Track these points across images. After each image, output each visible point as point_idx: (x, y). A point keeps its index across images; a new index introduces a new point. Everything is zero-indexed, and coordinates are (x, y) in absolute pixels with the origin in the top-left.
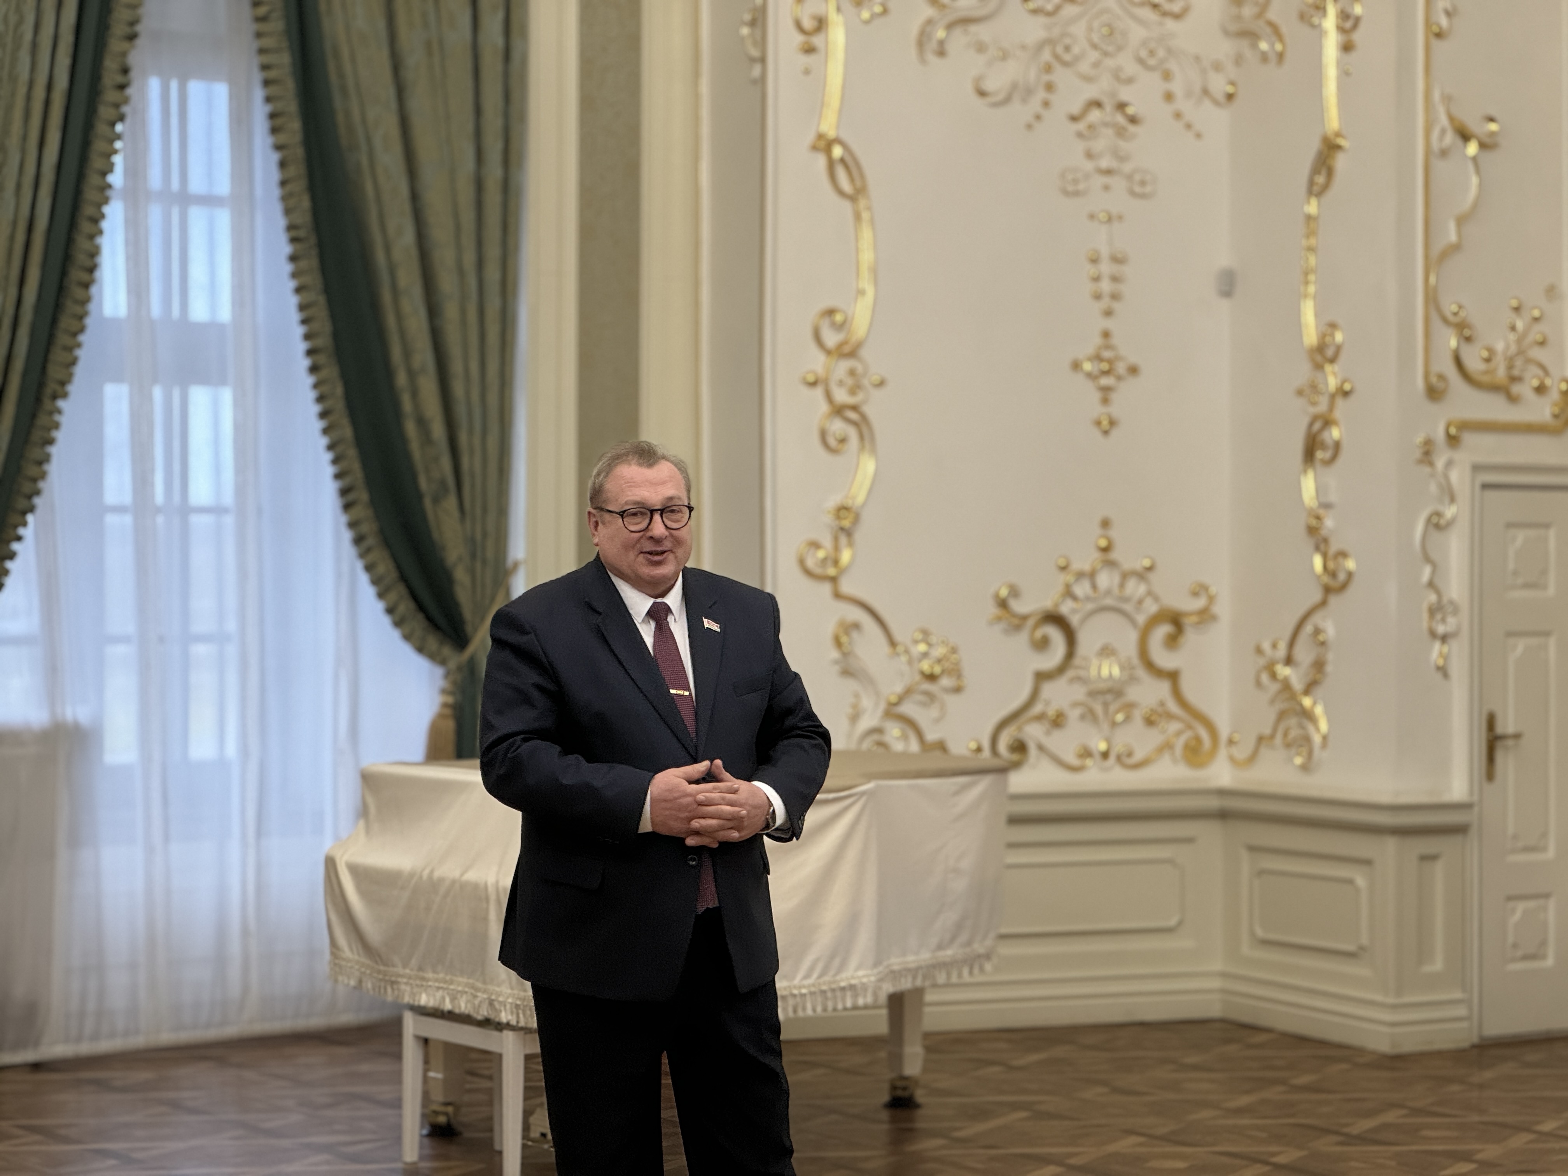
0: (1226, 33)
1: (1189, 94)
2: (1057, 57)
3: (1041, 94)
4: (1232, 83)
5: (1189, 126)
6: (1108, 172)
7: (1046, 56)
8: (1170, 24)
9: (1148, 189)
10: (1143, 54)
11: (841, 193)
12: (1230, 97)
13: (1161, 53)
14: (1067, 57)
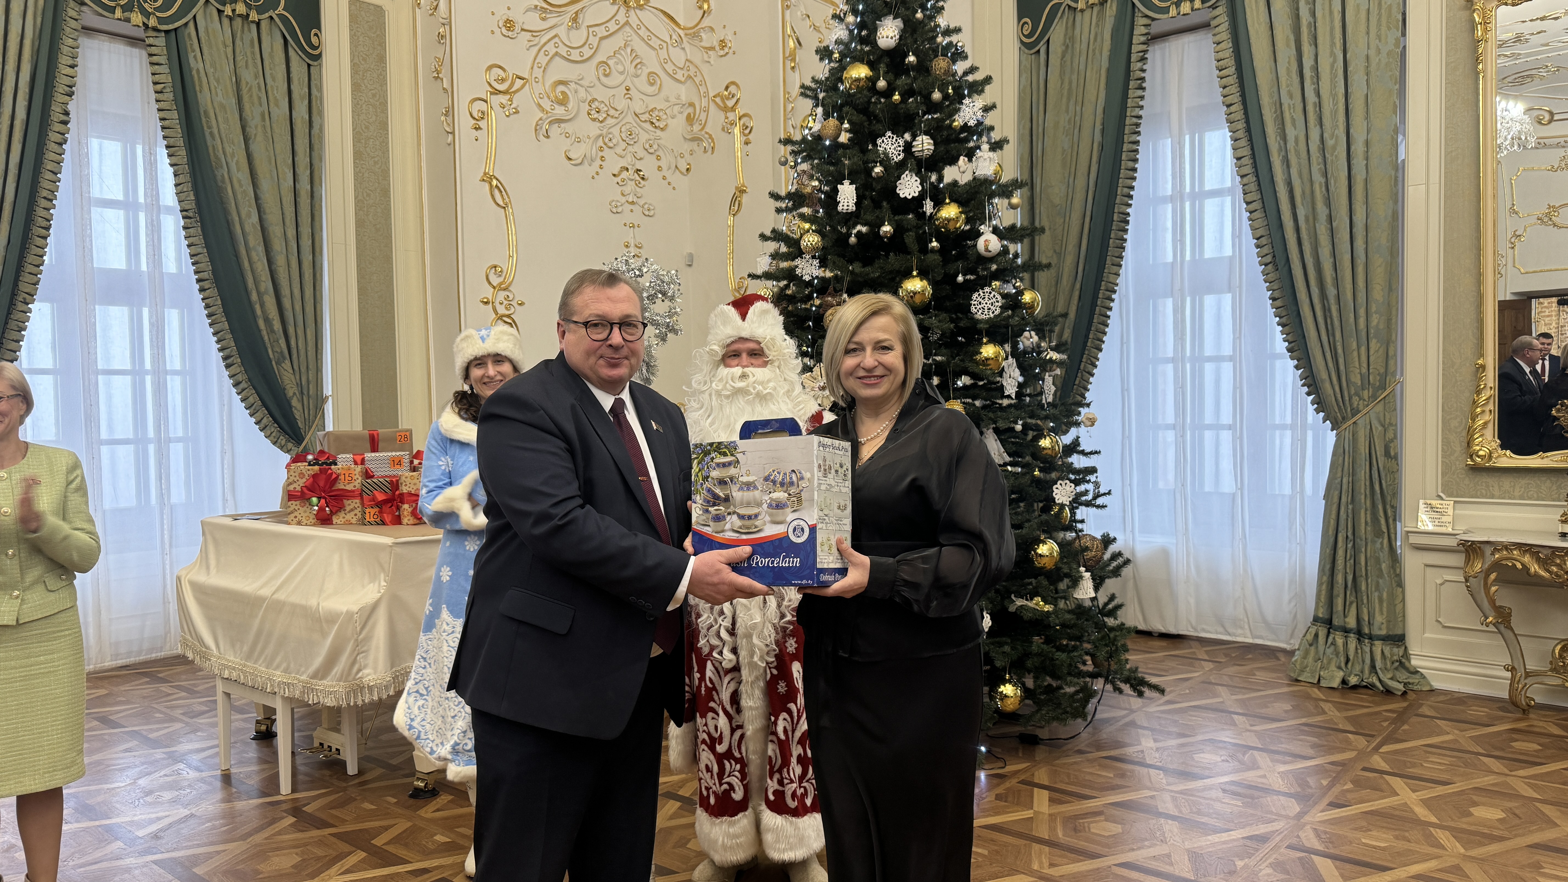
0: (685, 138)
1: (669, 168)
2: (605, 144)
3: (599, 162)
4: (688, 164)
5: (669, 184)
6: (633, 203)
7: (600, 143)
8: (659, 132)
9: (651, 213)
10: (647, 146)
11: (498, 205)
12: (688, 169)
13: (655, 147)
14: (611, 145)
